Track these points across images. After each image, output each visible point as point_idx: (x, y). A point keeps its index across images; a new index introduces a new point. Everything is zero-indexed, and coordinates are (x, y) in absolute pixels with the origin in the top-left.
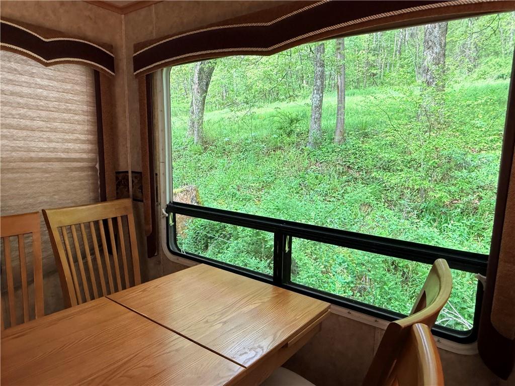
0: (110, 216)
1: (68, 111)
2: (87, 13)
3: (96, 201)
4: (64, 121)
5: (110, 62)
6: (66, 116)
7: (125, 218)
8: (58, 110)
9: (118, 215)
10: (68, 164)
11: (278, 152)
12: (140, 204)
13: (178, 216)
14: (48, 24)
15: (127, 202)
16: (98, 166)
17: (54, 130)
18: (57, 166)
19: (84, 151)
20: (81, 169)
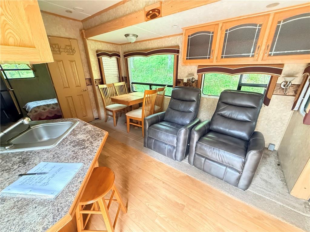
0: (122, 85)
1: (113, 66)
2: (114, 46)
3: (119, 82)
4: (113, 68)
5: (119, 56)
6: (114, 67)
7: (124, 85)
8: (112, 66)
9: (123, 84)
10: (114, 76)
11: (158, 70)
12: (126, 83)
13: (133, 84)
14: (109, 50)
15: (124, 82)
16: (119, 76)
17: (112, 70)
18: (113, 76)
19: (117, 73)
20: (116, 76)
